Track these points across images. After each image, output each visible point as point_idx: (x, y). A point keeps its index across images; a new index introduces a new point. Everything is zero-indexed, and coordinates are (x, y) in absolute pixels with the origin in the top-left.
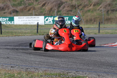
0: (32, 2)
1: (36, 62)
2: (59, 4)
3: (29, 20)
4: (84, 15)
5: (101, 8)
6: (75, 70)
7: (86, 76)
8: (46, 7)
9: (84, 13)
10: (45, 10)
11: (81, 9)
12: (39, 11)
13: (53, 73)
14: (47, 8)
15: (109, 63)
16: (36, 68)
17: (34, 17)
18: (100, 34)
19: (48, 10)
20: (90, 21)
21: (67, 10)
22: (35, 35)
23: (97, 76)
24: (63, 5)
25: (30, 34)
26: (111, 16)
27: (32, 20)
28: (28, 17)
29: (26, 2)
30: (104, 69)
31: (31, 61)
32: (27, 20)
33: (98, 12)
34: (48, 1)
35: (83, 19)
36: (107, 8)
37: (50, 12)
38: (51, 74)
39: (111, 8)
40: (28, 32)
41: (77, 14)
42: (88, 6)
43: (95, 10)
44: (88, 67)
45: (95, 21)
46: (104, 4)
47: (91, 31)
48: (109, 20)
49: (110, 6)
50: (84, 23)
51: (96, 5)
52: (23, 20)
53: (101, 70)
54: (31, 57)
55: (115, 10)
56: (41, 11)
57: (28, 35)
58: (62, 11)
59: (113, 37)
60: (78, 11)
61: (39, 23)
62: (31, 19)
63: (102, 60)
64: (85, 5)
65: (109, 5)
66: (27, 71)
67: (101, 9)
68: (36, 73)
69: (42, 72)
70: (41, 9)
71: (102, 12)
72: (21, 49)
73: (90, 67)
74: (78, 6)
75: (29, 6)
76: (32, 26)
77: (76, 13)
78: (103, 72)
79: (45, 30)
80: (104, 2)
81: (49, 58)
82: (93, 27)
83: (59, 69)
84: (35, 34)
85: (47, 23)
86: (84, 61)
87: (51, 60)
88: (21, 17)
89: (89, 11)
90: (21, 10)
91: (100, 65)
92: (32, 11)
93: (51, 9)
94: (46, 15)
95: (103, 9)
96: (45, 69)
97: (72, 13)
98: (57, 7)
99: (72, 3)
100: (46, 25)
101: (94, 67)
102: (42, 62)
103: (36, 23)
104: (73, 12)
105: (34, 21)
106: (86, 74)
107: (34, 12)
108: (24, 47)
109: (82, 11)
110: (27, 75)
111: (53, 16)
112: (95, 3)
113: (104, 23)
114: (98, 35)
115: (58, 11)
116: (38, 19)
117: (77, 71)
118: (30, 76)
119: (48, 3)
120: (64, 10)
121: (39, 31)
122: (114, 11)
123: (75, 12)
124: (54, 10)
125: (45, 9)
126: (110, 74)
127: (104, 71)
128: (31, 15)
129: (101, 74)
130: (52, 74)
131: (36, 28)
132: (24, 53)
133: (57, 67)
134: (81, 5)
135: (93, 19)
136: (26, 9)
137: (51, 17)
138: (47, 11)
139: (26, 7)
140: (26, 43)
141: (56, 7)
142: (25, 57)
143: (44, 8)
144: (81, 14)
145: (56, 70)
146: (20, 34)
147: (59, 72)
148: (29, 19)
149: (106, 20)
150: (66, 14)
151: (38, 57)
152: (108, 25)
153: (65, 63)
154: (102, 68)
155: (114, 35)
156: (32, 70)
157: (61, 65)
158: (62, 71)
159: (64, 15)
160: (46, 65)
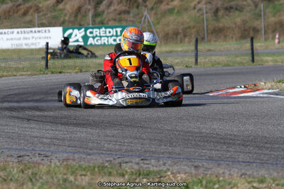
1: (44, 140)
3: (26, 39)
4: (158, 23)
5: (199, 3)
6: (139, 157)
7: (165, 169)
8: (66, 4)
9: (159, 16)
10: (65, 12)
11: (152, 9)
12: (49, 15)
13: (84, 164)
14: (68, 7)
15: (221, 137)
16: (44, 153)
17: (37, 29)
18: (199, 66)
19: (71, 11)
20: (175, 37)
21: (118, 12)
22: (41, 74)
23: (193, 169)
25: (27, 71)
26: (226, 21)
27: (33, 38)
28: (23, 30)
30: (208, 152)
31: (31, 137)
32: (20, 39)
33: (193, 13)
35: (157, 33)
36: (214, 2)
37: (76, 16)
38: (80, 166)
39: (223, 4)
40: (24, 68)
41: (143, 19)
43: (186, 9)
44: (170, 148)
45: (185, 36)
47: (177, 61)
48: (219, 32)
50: (159, 42)
52: (12, 39)
53: (202, 154)
54: (31, 128)
55: (234, 7)
56: (53, 14)
57: (23, 75)
58: (106, 13)
60: (146, 13)
61: (49, 45)
62: (30, 35)
63: (204, 130)
66: (21, 161)
67: (199, 6)
68: (43, 165)
69: (58, 164)
70: (55, 11)
71: (203, 14)
72: (7, 109)
73: (175, 146)
74: (145, 1)
75: (24, 4)
76: (32, 51)
77: (141, 18)
78: (207, 160)
81: (75, 129)
82: (181, 51)
83: (99, 154)
84: (41, 70)
87: (81, 133)
88: (6, 30)
89: (171, 11)
90: (5, 13)
91: (199, 141)
92: (32, 14)
93: (79, 9)
94: (66, 25)
95: (204, 6)
96: (65, 155)
97: (130, 17)
98: (93, 4)
101: (184, 148)
102: (58, 139)
103: (42, 45)
104: (131, 15)
105: (38, 41)
106: (164, 164)
107: (36, 18)
108: (15, 105)
109: (154, 12)
110: (23, 172)
111: (84, 25)
113: (209, 41)
114: (194, 70)
115: (96, 15)
116: (47, 35)
117: (142, 158)
118: (30, 173)
120: (109, 11)
121: (50, 63)
122: (232, 10)
123: (138, 14)
124: (86, 12)
125: (64, 9)
126: (222, 162)
127: (209, 157)
128: (30, 24)
129: (200, 165)
130: (84, 167)
132: (14, 117)
133: (96, 151)
135: (180, 31)
136: (17, 12)
137: (79, 29)
138: (68, 15)
139: (17, 7)
140: (19, 94)
141: (89, 3)
142: (16, 127)
143: (61, 6)
144: (151, 19)
145: (94, 157)
146: (4, 71)
147: (101, 161)
148: (26, 35)
149: (212, 33)
150: (115, 20)
151: (48, 127)
152: (217, 43)
153: (115, 139)
154: (203, 149)
155: (233, 67)
156: (35, 159)
157: (106, 145)
158: (107, 159)
159: (110, 23)
160: (69, 146)
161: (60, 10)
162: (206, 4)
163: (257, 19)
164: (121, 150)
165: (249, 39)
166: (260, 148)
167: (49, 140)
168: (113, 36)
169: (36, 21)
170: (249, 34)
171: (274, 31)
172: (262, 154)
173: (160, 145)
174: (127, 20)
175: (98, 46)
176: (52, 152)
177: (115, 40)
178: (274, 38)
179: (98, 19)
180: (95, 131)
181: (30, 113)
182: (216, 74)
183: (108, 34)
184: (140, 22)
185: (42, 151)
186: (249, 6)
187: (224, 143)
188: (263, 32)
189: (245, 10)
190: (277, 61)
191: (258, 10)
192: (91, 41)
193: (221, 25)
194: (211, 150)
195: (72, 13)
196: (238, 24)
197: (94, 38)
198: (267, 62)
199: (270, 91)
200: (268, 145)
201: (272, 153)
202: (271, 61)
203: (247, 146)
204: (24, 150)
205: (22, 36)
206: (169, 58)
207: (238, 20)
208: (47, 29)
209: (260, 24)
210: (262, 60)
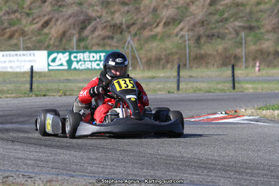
0: (17, 17)
1: (29, 162)
2: (83, 22)
4: (141, 49)
5: (181, 30)
8: (51, 28)
9: (142, 42)
10: (50, 36)
11: (136, 34)
12: (34, 39)
14: (53, 31)
15: (202, 161)
16: (28, 174)
17: (22, 52)
18: (181, 92)
19: (55, 35)
20: (157, 63)
21: (101, 37)
22: (25, 97)
24: (93, 23)
25: (12, 93)
26: (207, 49)
27: (18, 61)
28: (8, 53)
29: (4, 17)
31: (15, 158)
32: (5, 62)
33: (176, 39)
34: (56, 16)
35: (140, 58)
36: (197, 29)
37: (61, 40)
39: (205, 32)
40: (8, 90)
41: (127, 43)
42: (151, 25)
43: (169, 36)
44: (152, 172)
45: (167, 62)
46: (189, 21)
47: (159, 86)
48: (200, 59)
49: (203, 25)
50: (141, 67)
51: (171, 25)
54: (16, 150)
55: (216, 34)
56: (38, 38)
58: (90, 38)
59: (211, 100)
60: (129, 39)
61: (34, 68)
62: (15, 58)
63: (185, 155)
64: (144, 23)
65: (202, 23)
66: (5, 181)
67: (182, 33)
70: (40, 34)
71: (185, 41)
73: (157, 170)
74: (128, 27)
75: (10, 28)
76: (16, 74)
77: (124, 43)
79: (49, 84)
80: (190, 16)
81: (59, 150)
82: (163, 77)
83: (82, 176)
84: (25, 93)
85: (54, 66)
86: (142, 157)
87: (65, 155)
89: (154, 37)
91: (181, 165)
92: (17, 39)
93: (64, 33)
94: (51, 49)
95: (187, 34)
96: (49, 177)
97: (114, 43)
98: (78, 29)
99: (113, 19)
100: (53, 73)
101: (166, 171)
102: (42, 161)
103: (27, 68)
104: (115, 40)
105: (23, 64)
107: (21, 42)
109: (137, 38)
111: (68, 49)
112: (167, 18)
113: (191, 68)
114: (176, 95)
115: (81, 40)
116: (32, 58)
119: (57, 20)
120: (94, 36)
121: (34, 86)
122: (214, 38)
123: (122, 40)
124: (70, 36)
125: (49, 34)
127: (191, 181)
128: (15, 48)
131: (29, 79)
133: (79, 173)
134: (133, 24)
135: (163, 57)
136: (3, 35)
137: (63, 53)
138: (53, 39)
139: (3, 30)
140: (4, 116)
141: (74, 28)
143: (46, 30)
144: (135, 45)
145: (77, 179)
147: (84, 183)
148: (12, 58)
149: (194, 59)
150: (99, 45)
151: (32, 149)
152: (199, 70)
153: (98, 162)
154: (184, 174)
155: (214, 94)
156: (18, 180)
157: (89, 168)
158: (90, 181)
159: (94, 48)
160: (52, 168)
161: (46, 34)
162: (188, 31)
163: (238, 47)
164: (104, 173)
165: (230, 67)
166: (240, 173)
167: (33, 162)
168: (96, 60)
169: (22, 45)
170: (231, 61)
171: (255, 59)
172: (242, 179)
173: (142, 169)
174: (110, 45)
175: (82, 70)
176: (36, 174)
177: (98, 65)
178: (254, 66)
179: (82, 44)
180: (79, 154)
181: (15, 135)
182: (197, 100)
183: (92, 59)
184: (124, 48)
185: (25, 172)
186: (230, 33)
187: (205, 168)
188: (244, 60)
189: (227, 38)
190: (257, 89)
191: (239, 38)
192: (74, 65)
193: (203, 52)
194: (192, 174)
195: (57, 37)
196: (220, 51)
197: (78, 62)
198: (247, 89)
199: (251, 118)
200: (248, 171)
201: (252, 178)
202: (252, 88)
203: (227, 171)
204: (8, 170)
205: (7, 59)
206: (152, 84)
207: (220, 48)
208: (32, 52)
209: (241, 52)
210: (242, 87)
